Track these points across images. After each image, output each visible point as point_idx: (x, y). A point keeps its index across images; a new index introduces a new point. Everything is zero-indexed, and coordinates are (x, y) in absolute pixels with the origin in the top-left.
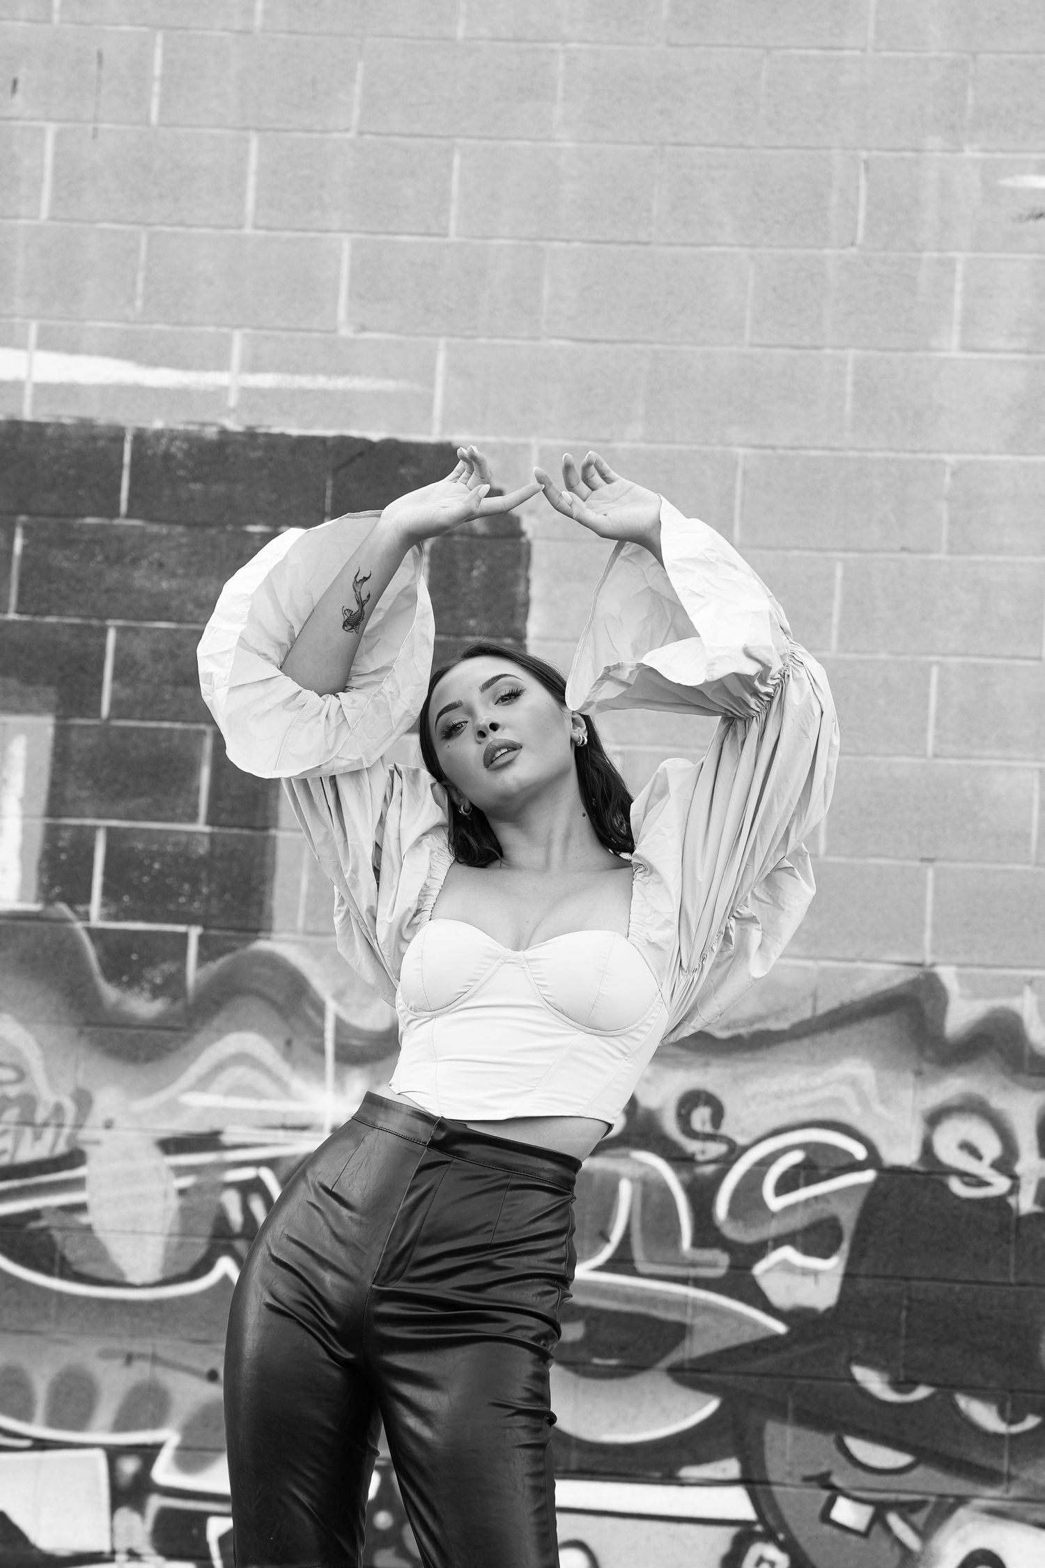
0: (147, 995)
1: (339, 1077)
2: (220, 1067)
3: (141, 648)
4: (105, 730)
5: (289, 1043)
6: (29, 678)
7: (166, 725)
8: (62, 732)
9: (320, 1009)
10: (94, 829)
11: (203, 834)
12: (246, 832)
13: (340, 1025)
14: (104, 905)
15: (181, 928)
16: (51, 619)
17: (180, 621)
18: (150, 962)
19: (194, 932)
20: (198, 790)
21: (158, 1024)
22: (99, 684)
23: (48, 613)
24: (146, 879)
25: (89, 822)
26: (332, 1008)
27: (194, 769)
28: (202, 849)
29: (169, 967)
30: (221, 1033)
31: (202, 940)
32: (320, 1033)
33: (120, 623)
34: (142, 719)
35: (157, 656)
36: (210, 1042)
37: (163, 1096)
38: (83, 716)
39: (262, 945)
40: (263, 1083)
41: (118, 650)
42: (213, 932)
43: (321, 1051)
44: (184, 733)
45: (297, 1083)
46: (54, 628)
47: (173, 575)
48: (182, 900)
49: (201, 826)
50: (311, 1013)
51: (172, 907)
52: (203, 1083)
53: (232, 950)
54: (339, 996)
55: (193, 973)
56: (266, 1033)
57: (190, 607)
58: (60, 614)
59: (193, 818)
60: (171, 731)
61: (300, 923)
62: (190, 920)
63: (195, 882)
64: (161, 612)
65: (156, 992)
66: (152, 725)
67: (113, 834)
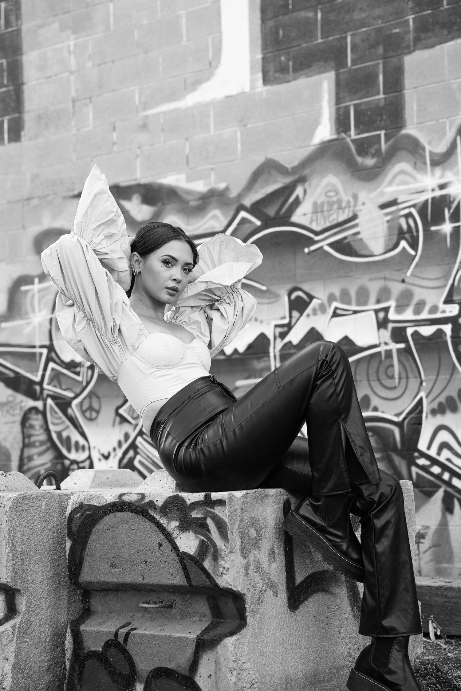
0: (370, 158)
1: (432, 171)
2: (395, 177)
3: (358, 40)
4: (349, 71)
5: (415, 163)
6: (326, 61)
7: (368, 64)
8: (337, 75)
9: (424, 149)
10: (349, 106)
11: (382, 98)
12: (395, 94)
13: (431, 153)
14: (355, 130)
15: (378, 133)
16: (331, 38)
17: (369, 26)
18: (370, 146)
19: (383, 133)
20: (379, 84)
21: (376, 166)
22: (346, 56)
23: (329, 36)
24: (366, 118)
25: (348, 104)
26: (428, 148)
27: (377, 77)
28: (382, 103)
29: (376, 147)
30: (394, 164)
31: (386, 135)
32: (424, 158)
33: (351, 33)
34: (361, 64)
35: (363, 41)
36: (390, 170)
37: (379, 190)
38: (343, 68)
39: (404, 132)
40: (408, 179)
41: (351, 42)
42: (389, 131)
43: (425, 164)
44: (373, 65)
45: (419, 176)
46: (332, 41)
47: (365, 11)
48: (378, 122)
49: (381, 96)
50: (421, 151)
51: (375, 126)
52: (390, 184)
53: (394, 136)
54: (429, 143)
55: (384, 146)
56: (407, 161)
57: (371, 20)
58: (333, 35)
59: (378, 93)
60: (369, 66)
61: (415, 121)
62: (380, 129)
63: (381, 115)
64: (363, 25)
65: (373, 156)
66: (363, 65)
67: (356, 106)
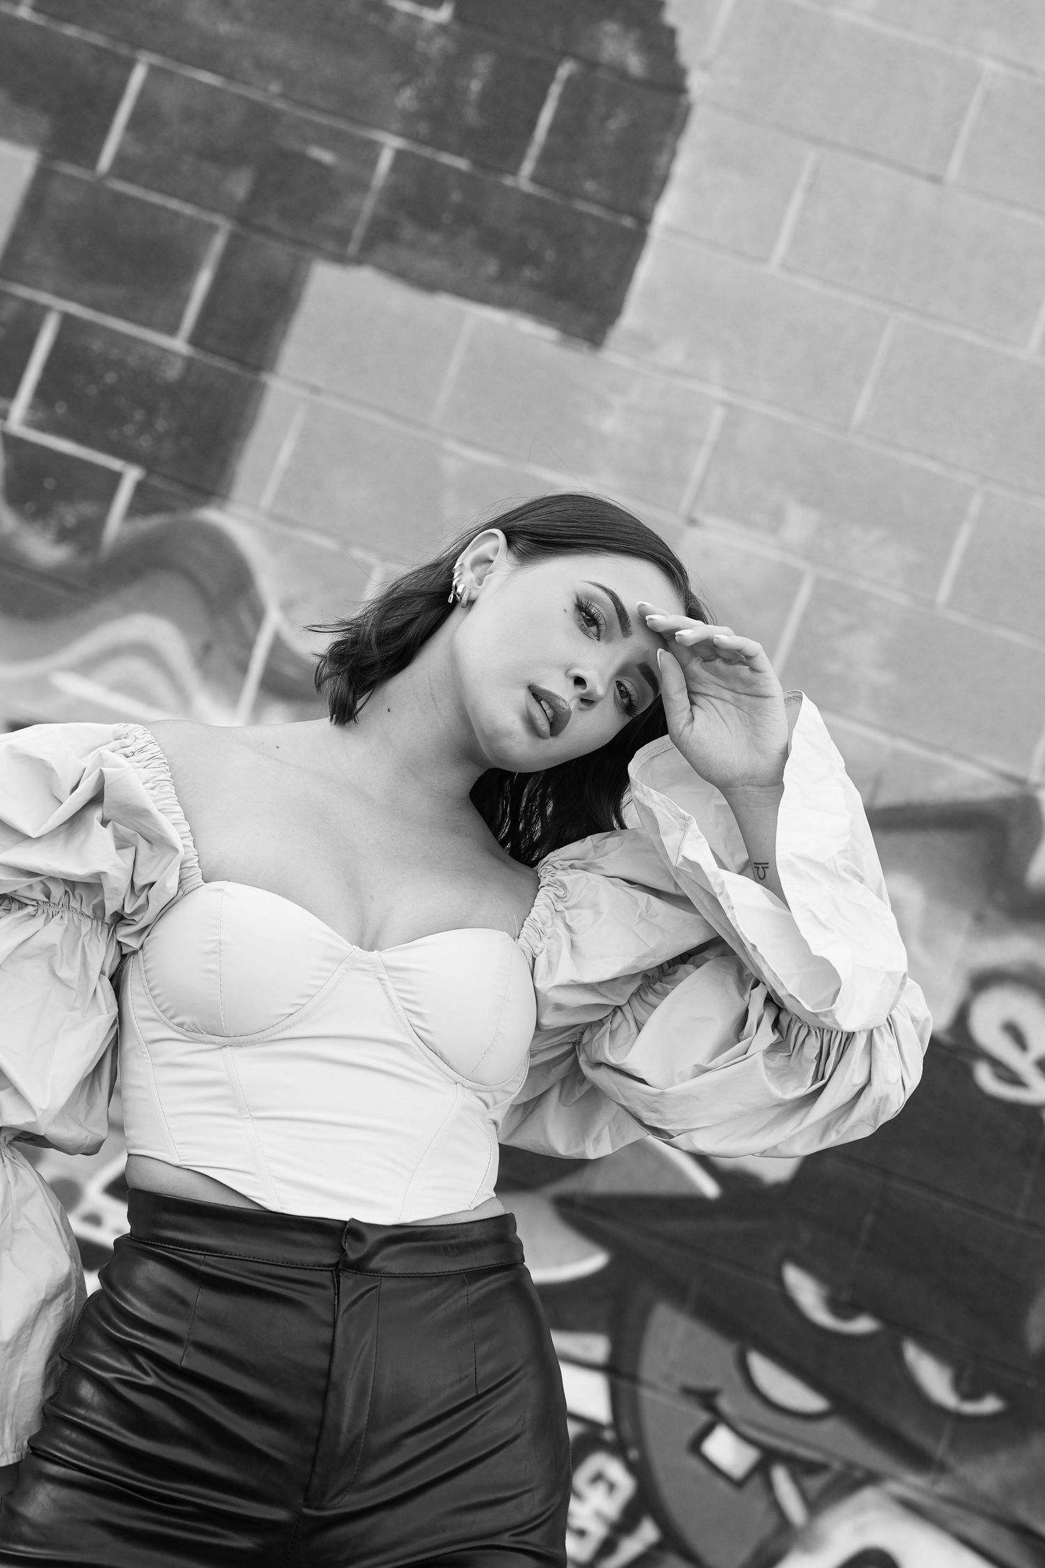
0: (50, 536)
1: (257, 711)
2: (114, 653)
3: (170, 99)
4: (97, 188)
5: (207, 648)
6: (22, 96)
7: (173, 204)
8: (43, 176)
9: (258, 616)
10: (45, 309)
11: (175, 354)
12: (232, 368)
13: (278, 646)
14: (33, 407)
15: (115, 464)
16: (71, 31)
17: (230, 76)
18: (66, 493)
19: (132, 475)
20: (186, 299)
21: (54, 576)
22: (105, 129)
23: (68, 20)
24: (92, 390)
25: (43, 298)
26: (274, 619)
27: (189, 270)
28: (173, 372)
29: (87, 509)
30: (129, 609)
31: (140, 487)
32: (249, 646)
33: (156, 60)
34: (148, 187)
35: (188, 114)
36: (110, 617)
37: (31, 669)
38: (75, 161)
39: (211, 515)
40: (160, 687)
41: (143, 93)
42: (156, 482)
43: (243, 668)
44: (193, 222)
45: (205, 702)
46: (71, 43)
47: (237, 18)
48: (129, 430)
49: (179, 344)
50: (245, 617)
51: (113, 434)
52: (86, 667)
53: (170, 509)
54: (287, 606)
55: (116, 524)
56: (184, 626)
57: (246, 64)
58: (86, 25)
59: (172, 330)
60: (177, 214)
61: (267, 500)
62: (131, 456)
63: (152, 411)
64: (208, 61)
65: (63, 535)
66: (155, 198)
67: (68, 322)
